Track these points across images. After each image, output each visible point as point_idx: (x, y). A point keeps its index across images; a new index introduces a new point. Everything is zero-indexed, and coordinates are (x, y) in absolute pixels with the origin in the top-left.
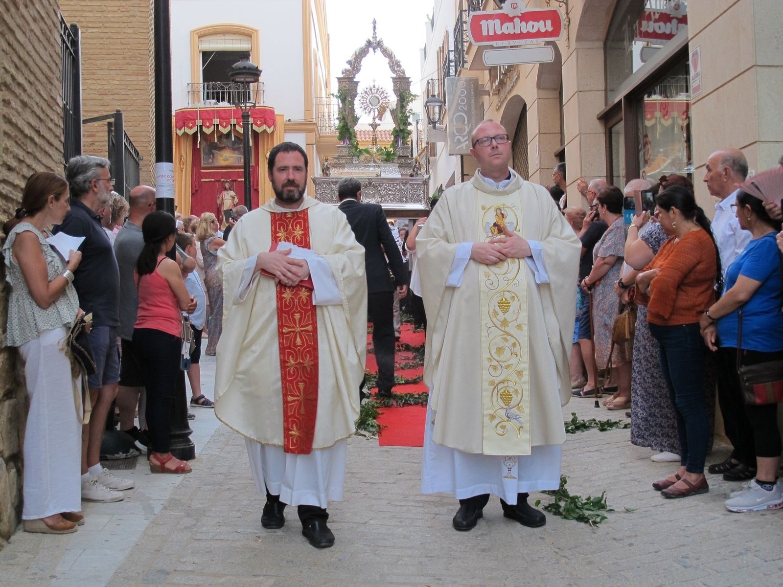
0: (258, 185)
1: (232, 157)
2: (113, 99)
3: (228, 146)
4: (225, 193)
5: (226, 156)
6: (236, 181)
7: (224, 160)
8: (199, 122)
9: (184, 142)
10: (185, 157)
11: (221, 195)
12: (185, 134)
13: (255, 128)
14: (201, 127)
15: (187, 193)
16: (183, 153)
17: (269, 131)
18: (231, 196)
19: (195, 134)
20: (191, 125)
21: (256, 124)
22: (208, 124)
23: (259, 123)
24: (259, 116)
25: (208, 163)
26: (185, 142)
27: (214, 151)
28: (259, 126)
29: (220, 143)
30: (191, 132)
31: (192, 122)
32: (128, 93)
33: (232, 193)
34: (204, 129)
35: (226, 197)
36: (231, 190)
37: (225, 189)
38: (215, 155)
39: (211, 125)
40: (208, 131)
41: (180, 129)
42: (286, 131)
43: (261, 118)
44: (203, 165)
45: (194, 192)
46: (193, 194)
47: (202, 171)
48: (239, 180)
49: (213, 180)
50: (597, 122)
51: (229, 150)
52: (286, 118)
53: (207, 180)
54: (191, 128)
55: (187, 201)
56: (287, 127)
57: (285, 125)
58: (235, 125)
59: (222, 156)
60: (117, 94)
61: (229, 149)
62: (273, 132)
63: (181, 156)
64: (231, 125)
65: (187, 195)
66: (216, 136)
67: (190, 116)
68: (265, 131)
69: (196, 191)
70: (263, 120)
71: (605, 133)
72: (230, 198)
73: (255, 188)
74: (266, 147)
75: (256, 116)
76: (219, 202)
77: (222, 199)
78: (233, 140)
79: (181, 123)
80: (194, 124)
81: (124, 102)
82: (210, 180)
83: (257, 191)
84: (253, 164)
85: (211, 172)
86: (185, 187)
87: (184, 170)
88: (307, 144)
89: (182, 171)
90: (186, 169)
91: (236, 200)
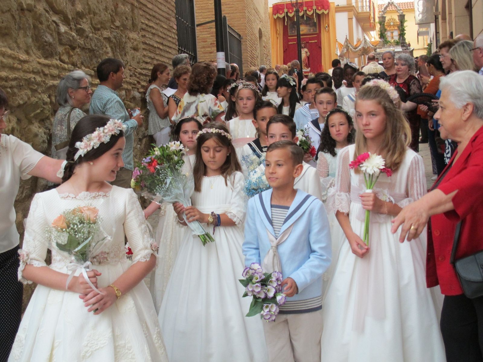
0: (320, 44)
1: (306, 29)
2: (227, 7)
3: (303, 23)
5: (302, 29)
6: (308, 42)
8: (286, 10)
9: (278, 22)
10: (279, 31)
12: (278, 17)
13: (318, 11)
14: (287, 13)
16: (278, 28)
17: (326, 12)
19: (284, 17)
20: (281, 12)
21: (318, 9)
22: (291, 11)
23: (320, 8)
24: (319, 4)
25: (293, 33)
27: (295, 26)
28: (320, 10)
30: (281, 16)
31: (282, 10)
32: (234, 3)
33: (306, 50)
34: (289, 14)
35: (303, 52)
36: (305, 48)
39: (292, 11)
40: (291, 15)
41: (275, 15)
42: (336, 12)
43: (321, 5)
44: (289, 35)
45: (285, 50)
46: (284, 52)
47: (289, 38)
48: (310, 42)
49: (295, 43)
50: (465, 9)
52: (336, 4)
53: (292, 43)
54: (281, 14)
55: (281, 55)
56: (337, 10)
57: (336, 8)
58: (306, 11)
60: (229, 4)
61: (304, 24)
62: (328, 13)
63: (277, 30)
64: (304, 11)
65: (281, 52)
66: (295, 18)
67: (280, 7)
68: (323, 13)
70: (322, 6)
71: (469, 15)
72: (305, 52)
73: (319, 46)
74: (325, 22)
75: (317, 5)
78: (305, 19)
79: (276, 11)
80: (283, 12)
81: (232, 9)
82: (293, 43)
83: (320, 48)
84: (318, 32)
85: (294, 38)
86: (280, 48)
87: (279, 38)
88: (349, 19)
89: (278, 38)
90: (280, 37)
91: (308, 54)
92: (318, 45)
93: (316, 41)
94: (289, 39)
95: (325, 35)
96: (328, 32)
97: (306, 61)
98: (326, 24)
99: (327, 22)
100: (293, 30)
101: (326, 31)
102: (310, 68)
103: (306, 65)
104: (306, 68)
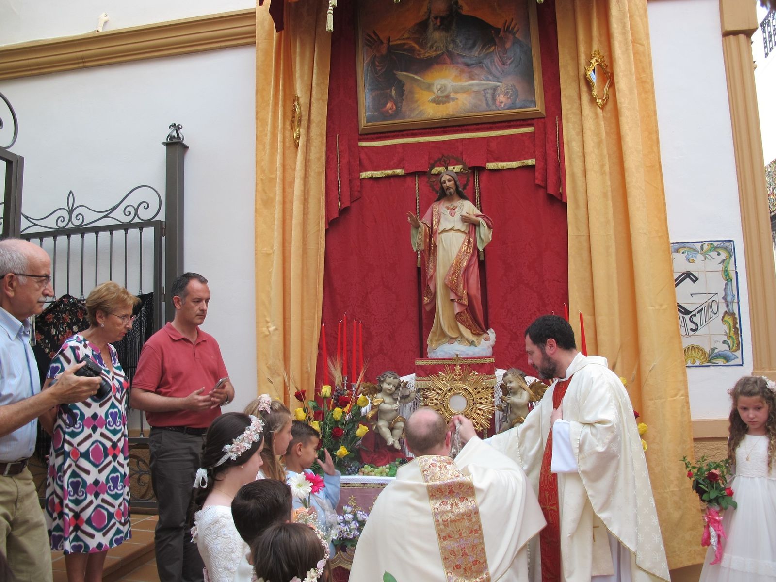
0: (560, 181)
1: (464, 90)
4: (441, 208)
5: (443, 89)
6: (481, 169)
7: (437, 101)
9: (303, 45)
10: (304, 100)
11: (426, 219)
15: (312, 216)
16: (299, 90)
18: (465, 219)
25: (385, 116)
26: (308, 54)
27: (401, 75)
29: (421, 45)
33: (468, 208)
35: (445, 225)
36: (462, 197)
37: (443, 195)
38: (407, 88)
44: (363, 123)
45: (336, 215)
46: (332, 225)
47: (362, 143)
48: (491, 166)
49: (399, 171)
51: (452, 66)
53: (378, 174)
55: (312, 246)
59: (429, 87)
63: (296, 99)
65: (312, 228)
69: (344, 211)
73: (551, 191)
74: (582, 49)
76: (417, 241)
77: (431, 233)
82: (390, 172)
83: (558, 202)
84: (539, 106)
85: (394, 146)
86: (305, 200)
87: (301, 142)
88: (726, 34)
89: (297, 146)
90: (308, 140)
91: (485, 234)
92: (545, 188)
93: (531, 162)
94: (363, 148)
95: (589, 124)
96: (602, 108)
97: (467, 282)
98: (589, 57)
99: (596, 46)
100: (388, 98)
101: (593, 100)
102: (492, 334)
103: (470, 308)
104: (467, 333)
